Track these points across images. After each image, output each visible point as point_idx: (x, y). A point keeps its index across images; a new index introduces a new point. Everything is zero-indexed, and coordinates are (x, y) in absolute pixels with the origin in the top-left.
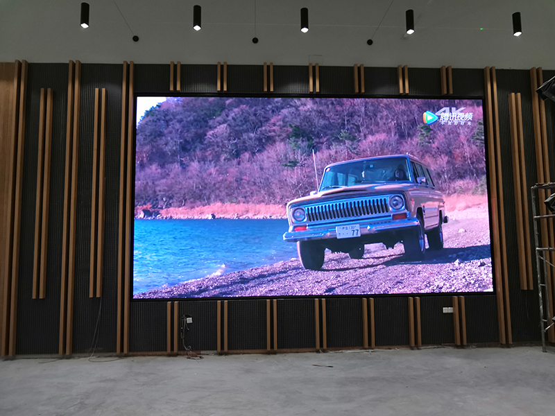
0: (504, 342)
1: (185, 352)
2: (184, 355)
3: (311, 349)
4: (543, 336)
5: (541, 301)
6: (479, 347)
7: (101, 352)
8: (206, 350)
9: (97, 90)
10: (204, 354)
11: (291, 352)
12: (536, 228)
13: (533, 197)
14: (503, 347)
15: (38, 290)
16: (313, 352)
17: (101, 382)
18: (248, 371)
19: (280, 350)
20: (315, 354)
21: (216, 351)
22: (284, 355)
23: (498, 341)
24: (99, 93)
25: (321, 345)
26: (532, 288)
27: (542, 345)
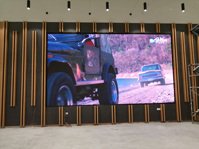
0: (178, 120)
1: (66, 125)
2: (65, 126)
3: (110, 123)
4: (192, 118)
5: (192, 106)
6: (169, 122)
7: (35, 125)
8: (73, 124)
10: (72, 125)
11: (103, 124)
12: (190, 80)
13: (189, 69)
14: (178, 122)
15: (13, 103)
16: (111, 124)
17: (35, 135)
18: (88, 131)
19: (99, 124)
20: (112, 125)
21: (76, 124)
22: (101, 125)
23: (177, 120)
24: (34, 32)
25: (114, 122)
26: (188, 101)
27: (192, 121)
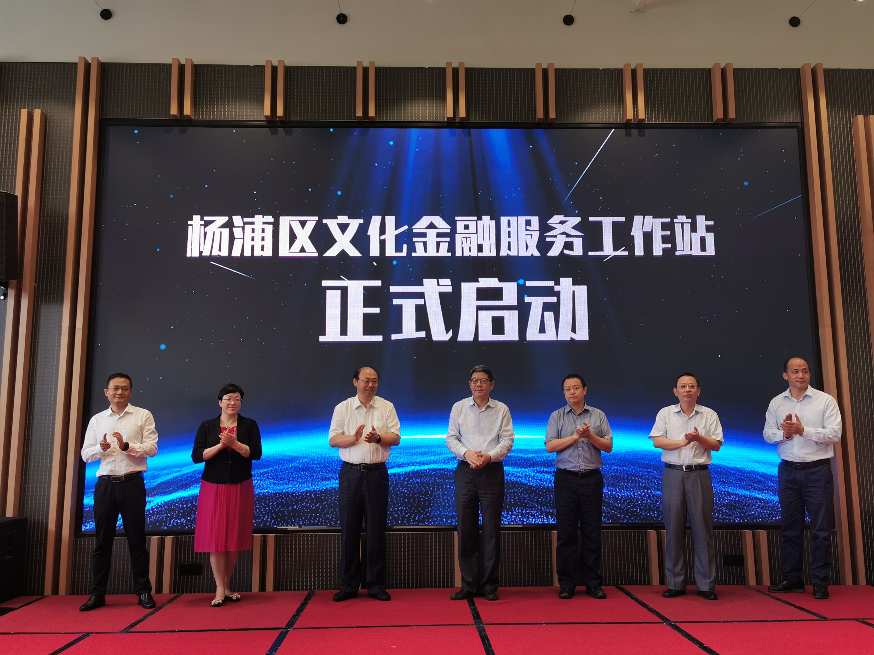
9: (24, 113)
